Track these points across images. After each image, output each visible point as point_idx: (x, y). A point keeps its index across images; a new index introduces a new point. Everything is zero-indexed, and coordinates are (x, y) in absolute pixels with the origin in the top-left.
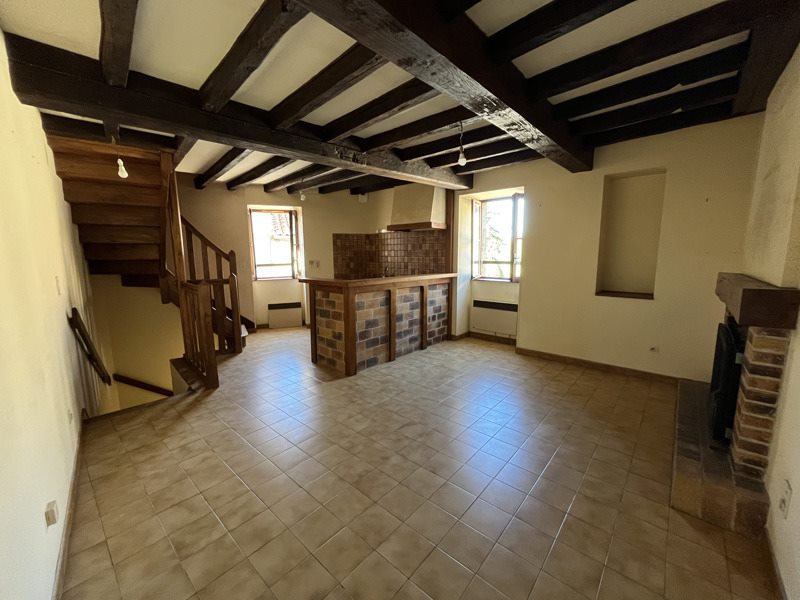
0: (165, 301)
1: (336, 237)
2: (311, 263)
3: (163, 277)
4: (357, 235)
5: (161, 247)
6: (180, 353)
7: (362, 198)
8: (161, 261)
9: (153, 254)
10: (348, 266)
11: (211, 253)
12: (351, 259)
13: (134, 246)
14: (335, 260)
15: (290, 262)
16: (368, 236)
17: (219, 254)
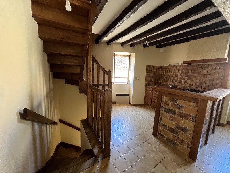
0: (81, 92)
1: (148, 67)
2: (136, 78)
3: (81, 81)
4: (157, 67)
5: (82, 67)
6: (85, 117)
7: (161, 50)
8: (81, 74)
9: (78, 71)
10: (151, 80)
11: (101, 71)
12: (153, 77)
13: (70, 66)
14: (146, 77)
15: (127, 77)
16: (161, 67)
17: (104, 72)
